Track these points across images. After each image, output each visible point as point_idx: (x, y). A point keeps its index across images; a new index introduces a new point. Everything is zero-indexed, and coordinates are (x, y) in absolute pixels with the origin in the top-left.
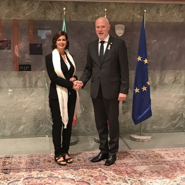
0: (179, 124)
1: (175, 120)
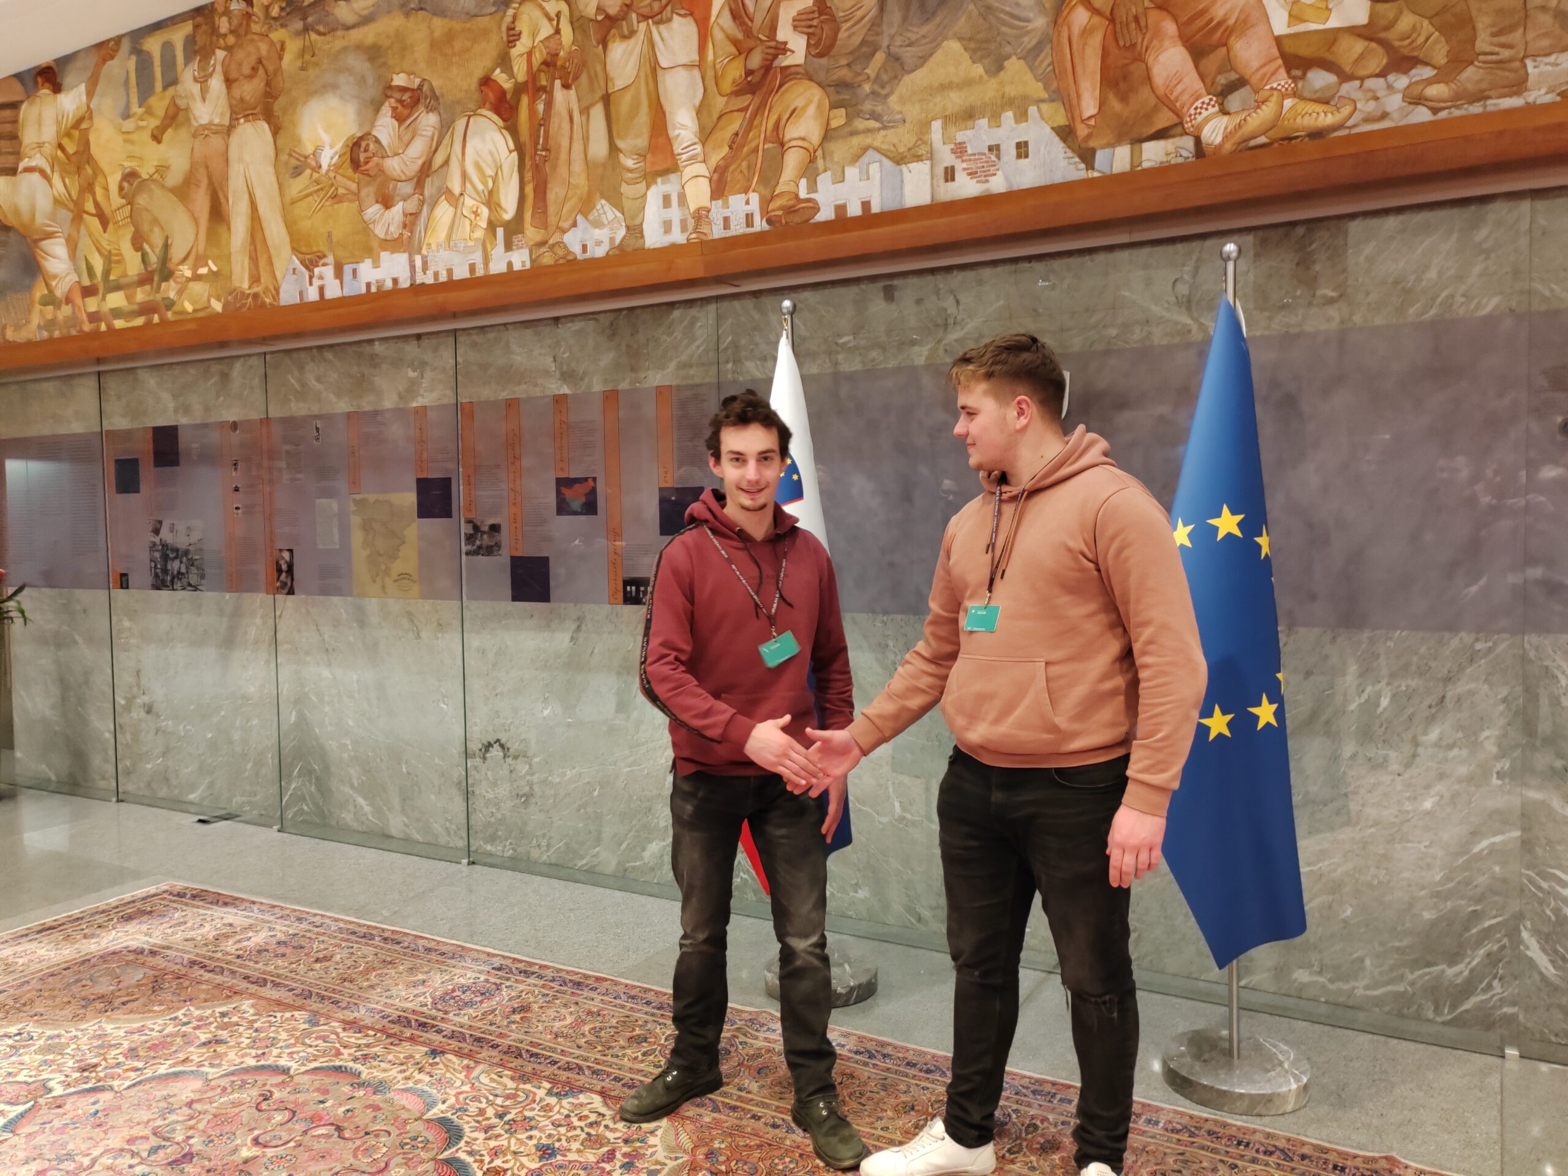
0: (1484, 991)
1: (1452, 963)
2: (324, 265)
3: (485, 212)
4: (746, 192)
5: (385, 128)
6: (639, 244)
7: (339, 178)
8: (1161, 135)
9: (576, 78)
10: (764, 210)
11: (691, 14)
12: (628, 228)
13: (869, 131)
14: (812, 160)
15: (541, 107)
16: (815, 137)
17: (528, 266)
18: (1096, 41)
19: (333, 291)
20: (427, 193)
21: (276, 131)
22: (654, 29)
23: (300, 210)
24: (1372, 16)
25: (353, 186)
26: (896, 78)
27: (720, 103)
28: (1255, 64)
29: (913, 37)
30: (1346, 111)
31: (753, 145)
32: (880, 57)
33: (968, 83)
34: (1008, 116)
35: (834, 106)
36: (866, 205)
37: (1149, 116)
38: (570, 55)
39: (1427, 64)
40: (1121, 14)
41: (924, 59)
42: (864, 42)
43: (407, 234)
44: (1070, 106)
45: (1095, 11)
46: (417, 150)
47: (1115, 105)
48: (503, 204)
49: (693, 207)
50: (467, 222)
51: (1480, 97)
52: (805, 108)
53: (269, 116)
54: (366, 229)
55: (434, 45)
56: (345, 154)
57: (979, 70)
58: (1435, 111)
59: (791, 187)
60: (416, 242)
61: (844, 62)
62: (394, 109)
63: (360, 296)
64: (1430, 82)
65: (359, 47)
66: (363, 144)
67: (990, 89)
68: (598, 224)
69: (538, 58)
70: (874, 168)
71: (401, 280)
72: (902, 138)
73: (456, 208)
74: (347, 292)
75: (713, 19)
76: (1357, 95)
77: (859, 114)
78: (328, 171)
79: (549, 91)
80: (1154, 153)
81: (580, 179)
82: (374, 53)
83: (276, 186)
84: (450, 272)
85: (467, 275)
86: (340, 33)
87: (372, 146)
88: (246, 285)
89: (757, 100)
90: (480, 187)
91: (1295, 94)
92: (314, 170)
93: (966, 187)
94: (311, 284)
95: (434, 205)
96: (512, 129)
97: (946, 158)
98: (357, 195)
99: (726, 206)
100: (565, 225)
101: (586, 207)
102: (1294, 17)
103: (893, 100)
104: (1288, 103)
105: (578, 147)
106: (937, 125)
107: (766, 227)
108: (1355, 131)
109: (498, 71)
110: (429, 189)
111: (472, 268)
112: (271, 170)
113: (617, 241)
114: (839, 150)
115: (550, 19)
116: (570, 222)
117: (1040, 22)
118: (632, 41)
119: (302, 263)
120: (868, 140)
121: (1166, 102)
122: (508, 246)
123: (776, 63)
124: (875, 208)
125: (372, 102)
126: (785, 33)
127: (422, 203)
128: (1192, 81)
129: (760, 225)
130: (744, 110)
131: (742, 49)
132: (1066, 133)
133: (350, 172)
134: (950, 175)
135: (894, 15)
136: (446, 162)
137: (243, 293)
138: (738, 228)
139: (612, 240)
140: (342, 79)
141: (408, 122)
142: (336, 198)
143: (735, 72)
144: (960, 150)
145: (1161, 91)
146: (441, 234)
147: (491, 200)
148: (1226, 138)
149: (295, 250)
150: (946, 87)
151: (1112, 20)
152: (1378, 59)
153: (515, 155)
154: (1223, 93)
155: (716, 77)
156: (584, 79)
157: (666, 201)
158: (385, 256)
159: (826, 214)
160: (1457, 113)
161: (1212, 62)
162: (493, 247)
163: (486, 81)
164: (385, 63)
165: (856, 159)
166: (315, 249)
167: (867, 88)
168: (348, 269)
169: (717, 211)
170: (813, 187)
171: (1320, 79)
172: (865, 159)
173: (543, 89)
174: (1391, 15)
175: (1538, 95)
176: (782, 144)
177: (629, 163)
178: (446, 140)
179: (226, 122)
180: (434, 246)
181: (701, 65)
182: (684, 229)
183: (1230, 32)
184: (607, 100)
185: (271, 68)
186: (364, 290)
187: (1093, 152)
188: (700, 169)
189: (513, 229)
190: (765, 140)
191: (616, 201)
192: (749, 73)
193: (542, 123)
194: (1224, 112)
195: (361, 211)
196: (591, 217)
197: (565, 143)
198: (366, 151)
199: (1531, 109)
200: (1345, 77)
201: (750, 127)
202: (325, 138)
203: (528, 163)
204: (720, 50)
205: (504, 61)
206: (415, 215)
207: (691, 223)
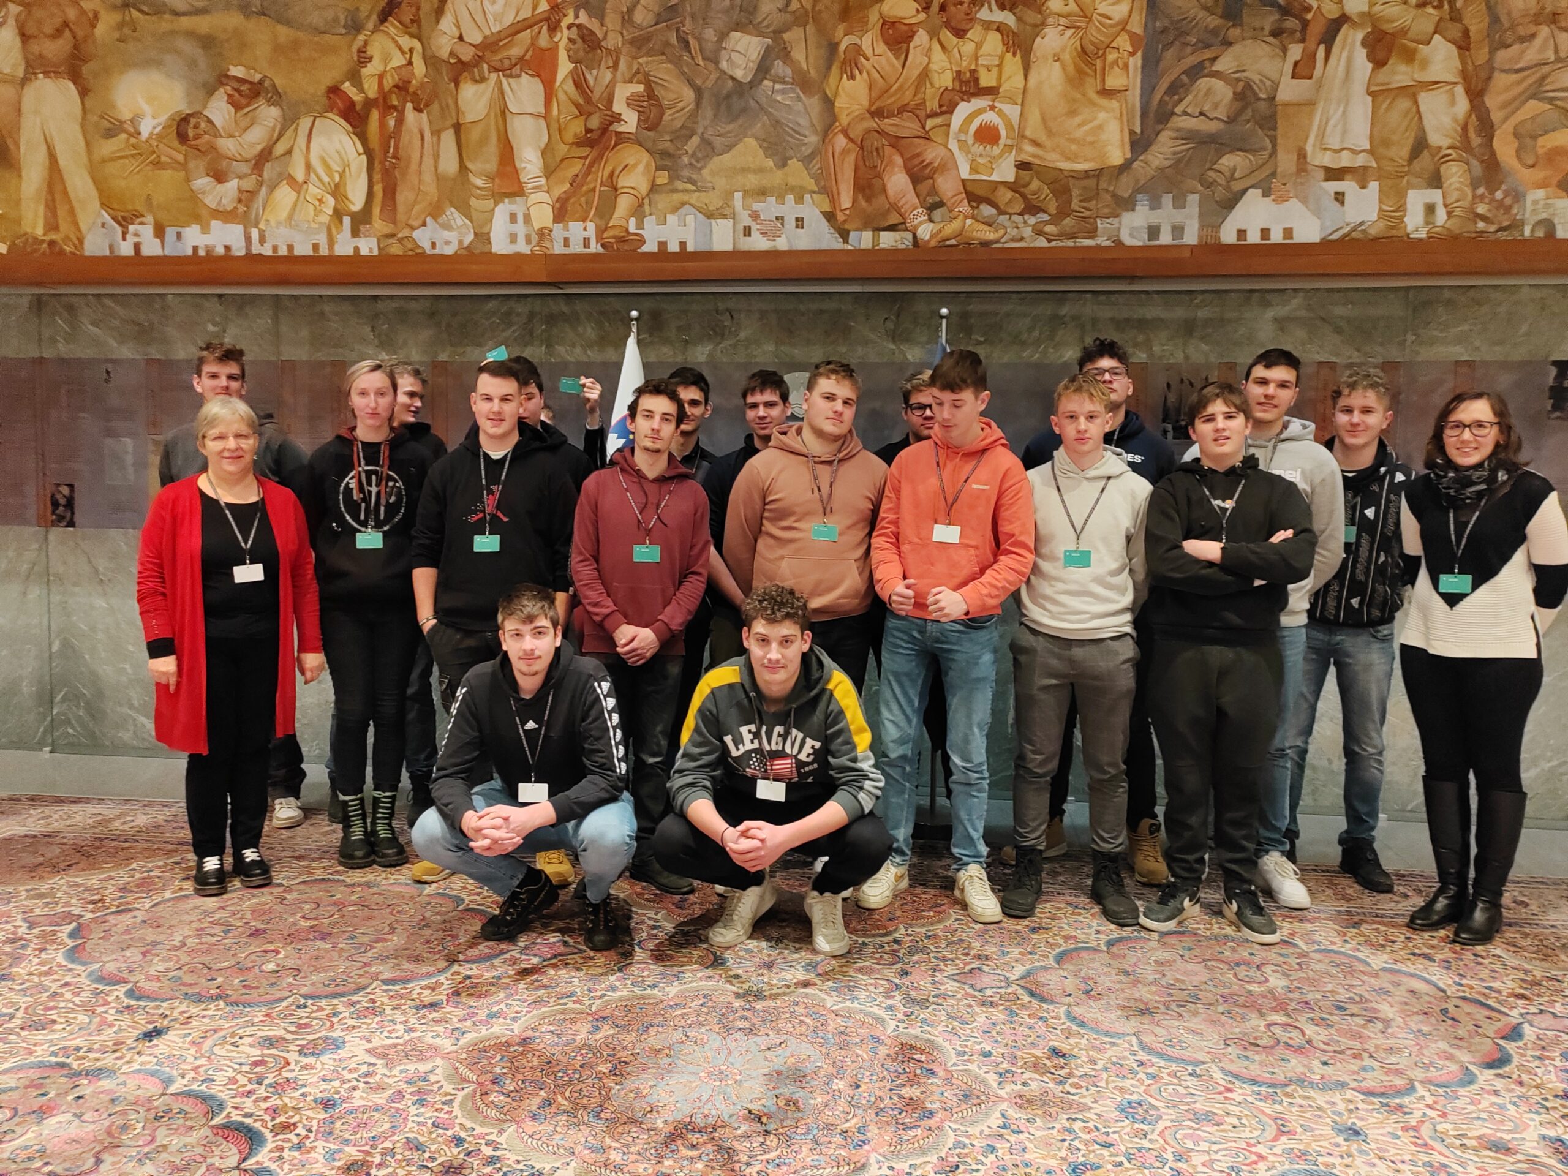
2: (141, 223)
3: (331, 201)
4: (584, 221)
5: (219, 110)
6: (486, 249)
7: (161, 146)
8: (892, 228)
9: (427, 105)
10: (599, 238)
11: (539, 76)
12: (476, 234)
13: (686, 191)
14: (641, 205)
15: (392, 123)
16: (644, 188)
17: (376, 252)
18: (851, 159)
19: (152, 248)
20: (266, 175)
21: (84, 92)
22: (504, 80)
23: (111, 169)
24: (1017, 177)
25: (180, 158)
26: (707, 157)
27: (562, 149)
28: (950, 194)
29: (722, 131)
30: (1002, 232)
31: (591, 186)
32: (695, 140)
33: (761, 170)
34: (790, 198)
35: (658, 169)
36: (683, 244)
37: (885, 214)
38: (422, 85)
39: (1045, 212)
40: (867, 144)
41: (729, 148)
42: (682, 127)
43: (242, 208)
44: (834, 201)
45: (851, 140)
46: (255, 138)
47: (864, 203)
48: (350, 196)
49: (537, 226)
50: (311, 208)
51: (1072, 237)
52: (635, 165)
53: (75, 77)
54: (194, 198)
55: (278, 48)
56: (170, 126)
57: (770, 163)
58: (1049, 241)
59: (623, 223)
60: (253, 216)
61: (668, 138)
62: (230, 96)
63: (186, 257)
64: (1047, 223)
65: (191, 34)
66: (193, 121)
67: (777, 177)
68: (447, 227)
69: (388, 82)
70: (690, 219)
71: (234, 248)
72: (713, 201)
73: (299, 193)
74: (169, 251)
75: (558, 83)
76: (1007, 224)
77: (678, 178)
78: (150, 137)
79: (401, 113)
80: (888, 240)
81: (430, 186)
82: (207, 42)
83: (82, 143)
84: (290, 248)
85: (311, 253)
86: (167, 16)
87: (203, 125)
88: (39, 231)
89: (595, 153)
90: (326, 179)
91: (973, 218)
92: (130, 135)
93: (758, 242)
94: (124, 239)
95: (272, 188)
96: (363, 137)
97: (746, 221)
98: (184, 166)
99: (566, 229)
100: (415, 224)
101: (436, 212)
102: (973, 170)
103: (705, 172)
104: (969, 222)
105: (428, 161)
106: (738, 195)
107: (600, 250)
108: (1007, 245)
109: (347, 84)
110: (268, 171)
111: (316, 247)
112: (78, 128)
113: (466, 243)
114: (662, 201)
115: (403, 53)
116: (420, 222)
117: (813, 139)
118: (483, 86)
119: (114, 219)
120: (685, 197)
121: (895, 207)
122: (355, 233)
123: (611, 128)
124: (690, 248)
125: (204, 85)
126: (619, 106)
127: (260, 184)
128: (911, 198)
129: (595, 248)
130: (586, 158)
131: (583, 111)
132: (830, 217)
133: (176, 144)
134: (747, 232)
135: (708, 112)
136: (289, 152)
137: (36, 239)
138: (576, 248)
139: (461, 242)
140: (168, 58)
141: (247, 110)
142: (157, 164)
143: (577, 128)
144: (755, 216)
145: (892, 200)
146: (284, 215)
147: (338, 191)
148: (932, 236)
149: (104, 205)
150: (744, 170)
151: (862, 148)
152: (1019, 206)
153: (364, 157)
154: (931, 208)
155: (559, 129)
156: (435, 107)
157: (513, 218)
158: (215, 224)
159: (650, 247)
160: (1061, 244)
161: (924, 187)
162: (339, 231)
163: (334, 90)
164: (221, 54)
165: (675, 210)
166: (130, 208)
167: (686, 159)
168: (170, 233)
169: (558, 231)
170: (640, 225)
171: (987, 210)
172: (683, 211)
173: (395, 108)
174: (1027, 179)
175: (1103, 241)
176: (616, 190)
177: (479, 182)
178: (289, 133)
179: (20, 73)
180: (273, 223)
181: (546, 117)
182: (528, 240)
183: (935, 170)
184: (458, 127)
185: (80, 33)
186: (190, 252)
187: (848, 232)
188: (545, 197)
189: (360, 221)
190: (602, 184)
191: (465, 210)
192: (588, 131)
193: (391, 137)
194: (931, 220)
195: (188, 180)
196: (440, 220)
197: (416, 156)
198: (196, 127)
199: (1098, 248)
200: (1001, 212)
201: (588, 172)
202: (147, 109)
203: (377, 165)
204: (562, 109)
205: (354, 77)
206: (252, 194)
207: (535, 238)
